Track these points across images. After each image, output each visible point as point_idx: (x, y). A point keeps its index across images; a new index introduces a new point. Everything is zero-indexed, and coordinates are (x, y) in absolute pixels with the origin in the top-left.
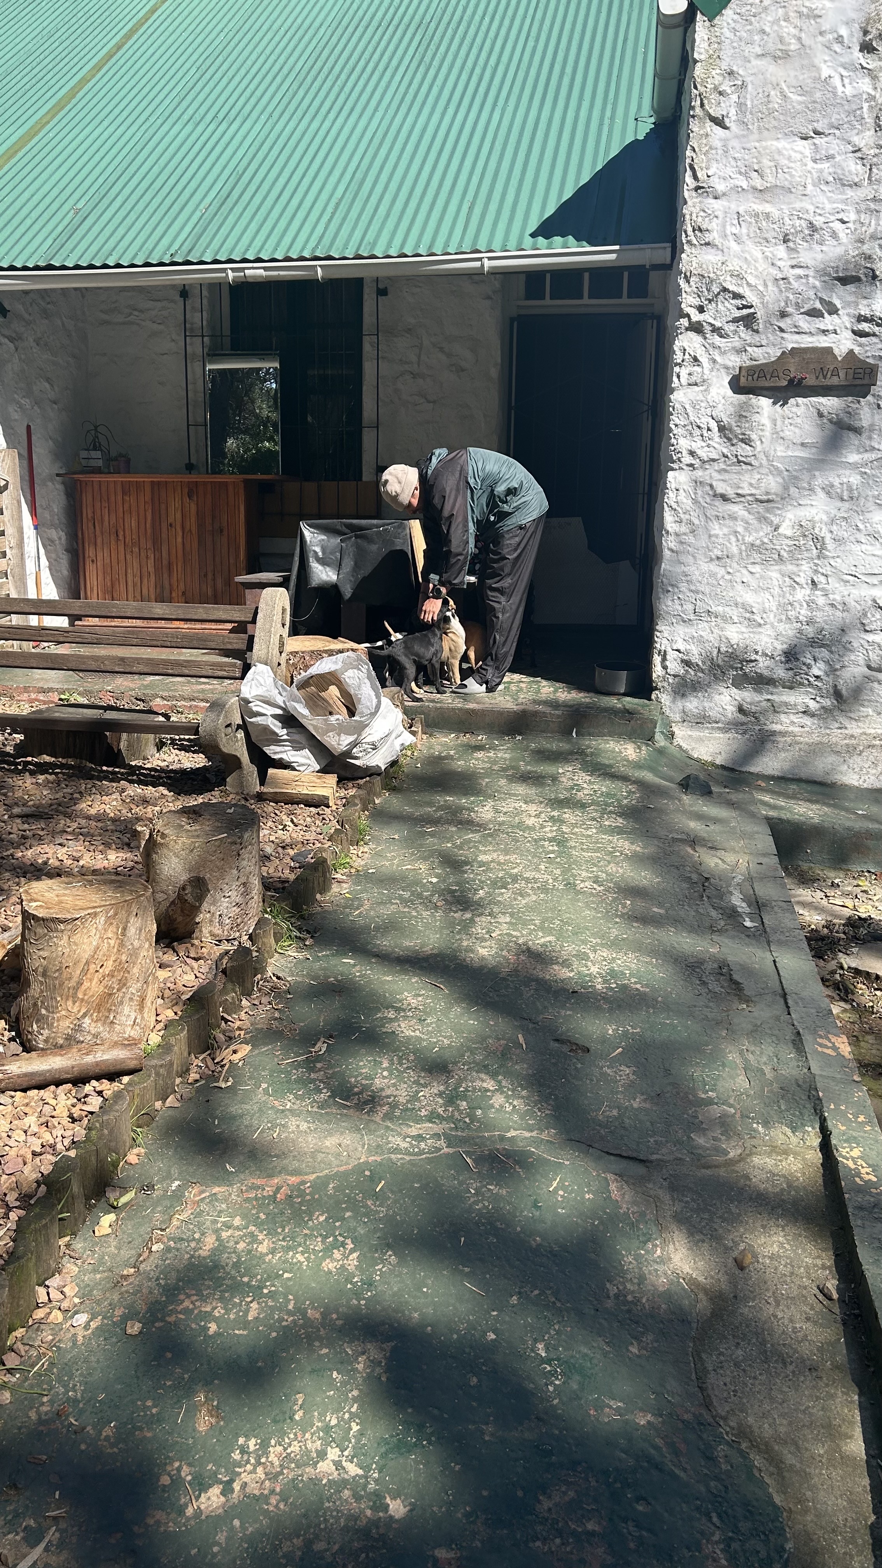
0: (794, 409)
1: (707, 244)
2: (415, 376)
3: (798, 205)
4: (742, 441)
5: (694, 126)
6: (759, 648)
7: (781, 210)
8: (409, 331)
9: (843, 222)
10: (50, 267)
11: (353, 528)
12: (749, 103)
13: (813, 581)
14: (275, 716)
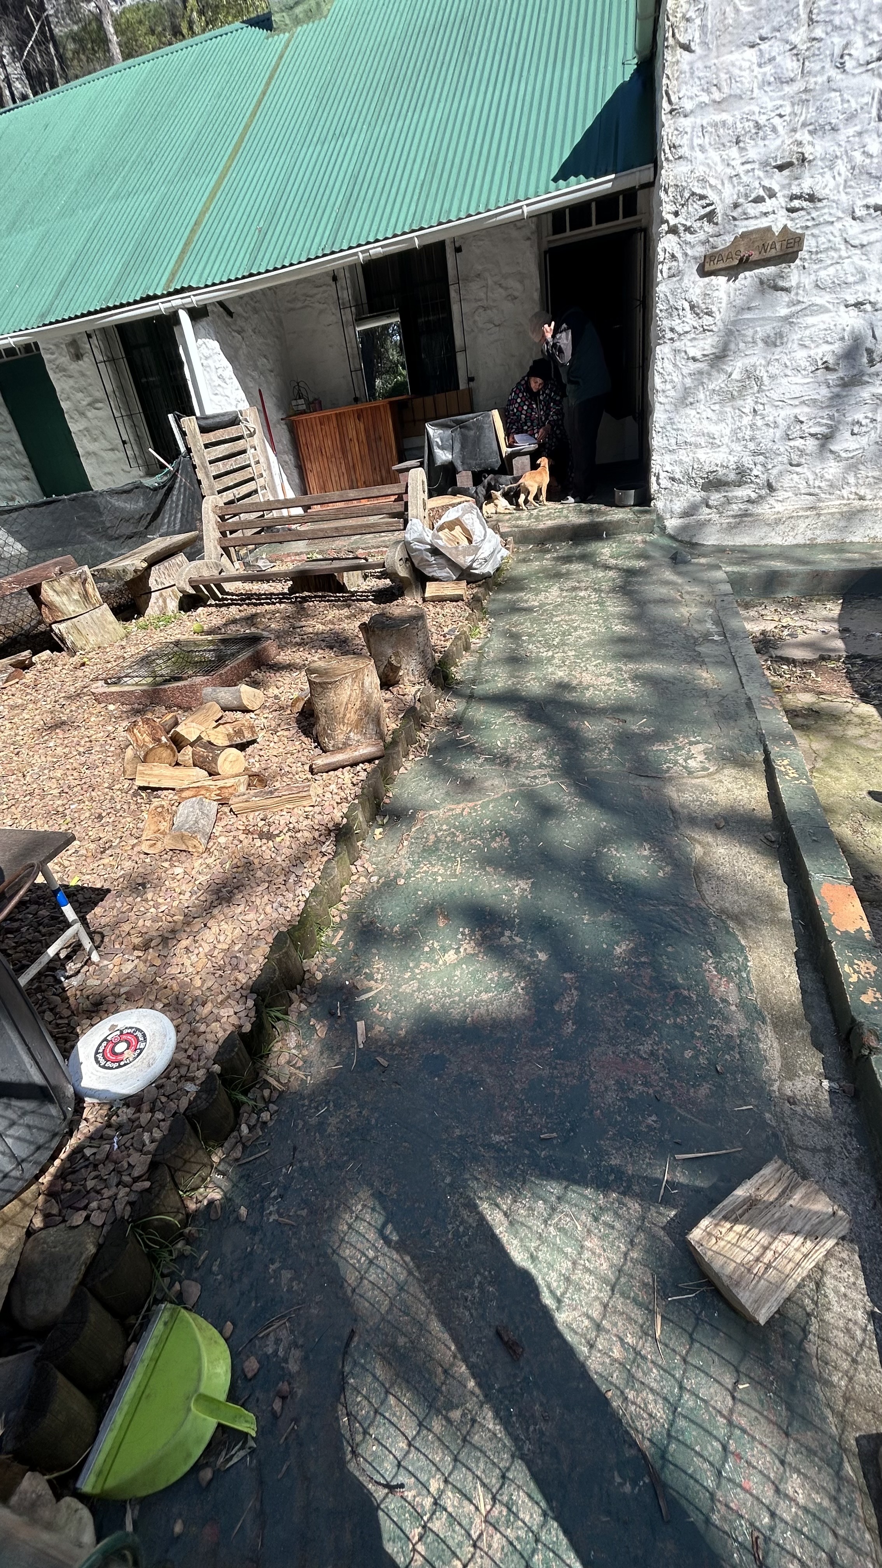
0: (743, 282)
1: (680, 158)
2: (485, 309)
3: (746, 109)
4: (706, 314)
5: (668, 56)
6: (719, 463)
7: (734, 116)
8: (478, 276)
9: (781, 116)
10: (251, 275)
11: (458, 422)
12: (710, 26)
13: (755, 410)
14: (427, 550)
